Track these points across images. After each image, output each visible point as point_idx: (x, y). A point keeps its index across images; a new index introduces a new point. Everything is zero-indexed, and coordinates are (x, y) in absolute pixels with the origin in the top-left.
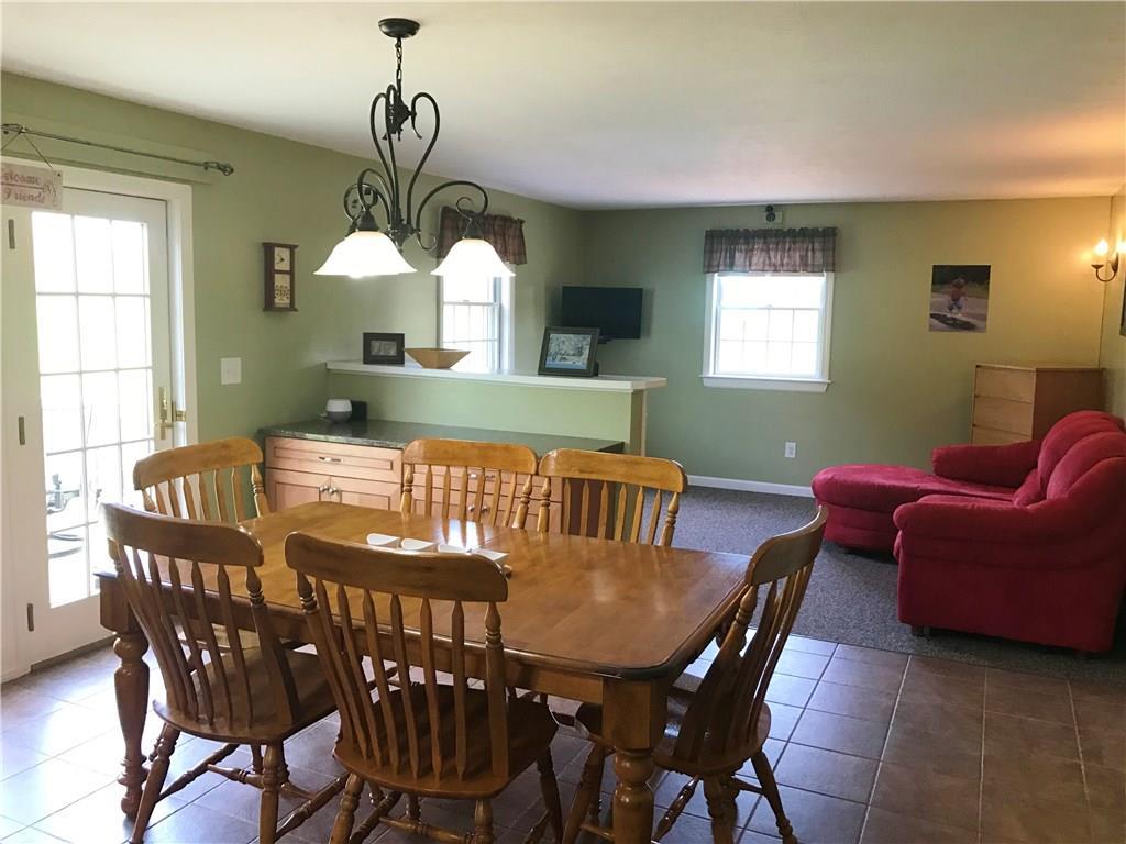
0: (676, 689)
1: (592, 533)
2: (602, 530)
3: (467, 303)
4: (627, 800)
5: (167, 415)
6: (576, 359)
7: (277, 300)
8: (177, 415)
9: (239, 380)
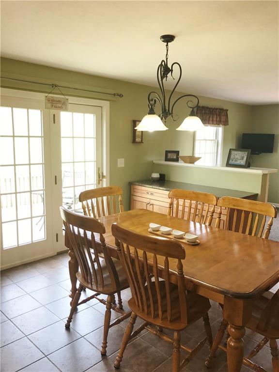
0: (263, 297)
1: (237, 230)
2: (241, 229)
3: (204, 140)
4: (233, 344)
5: (100, 177)
6: (241, 161)
7: (137, 140)
8: (103, 177)
9: (123, 166)
